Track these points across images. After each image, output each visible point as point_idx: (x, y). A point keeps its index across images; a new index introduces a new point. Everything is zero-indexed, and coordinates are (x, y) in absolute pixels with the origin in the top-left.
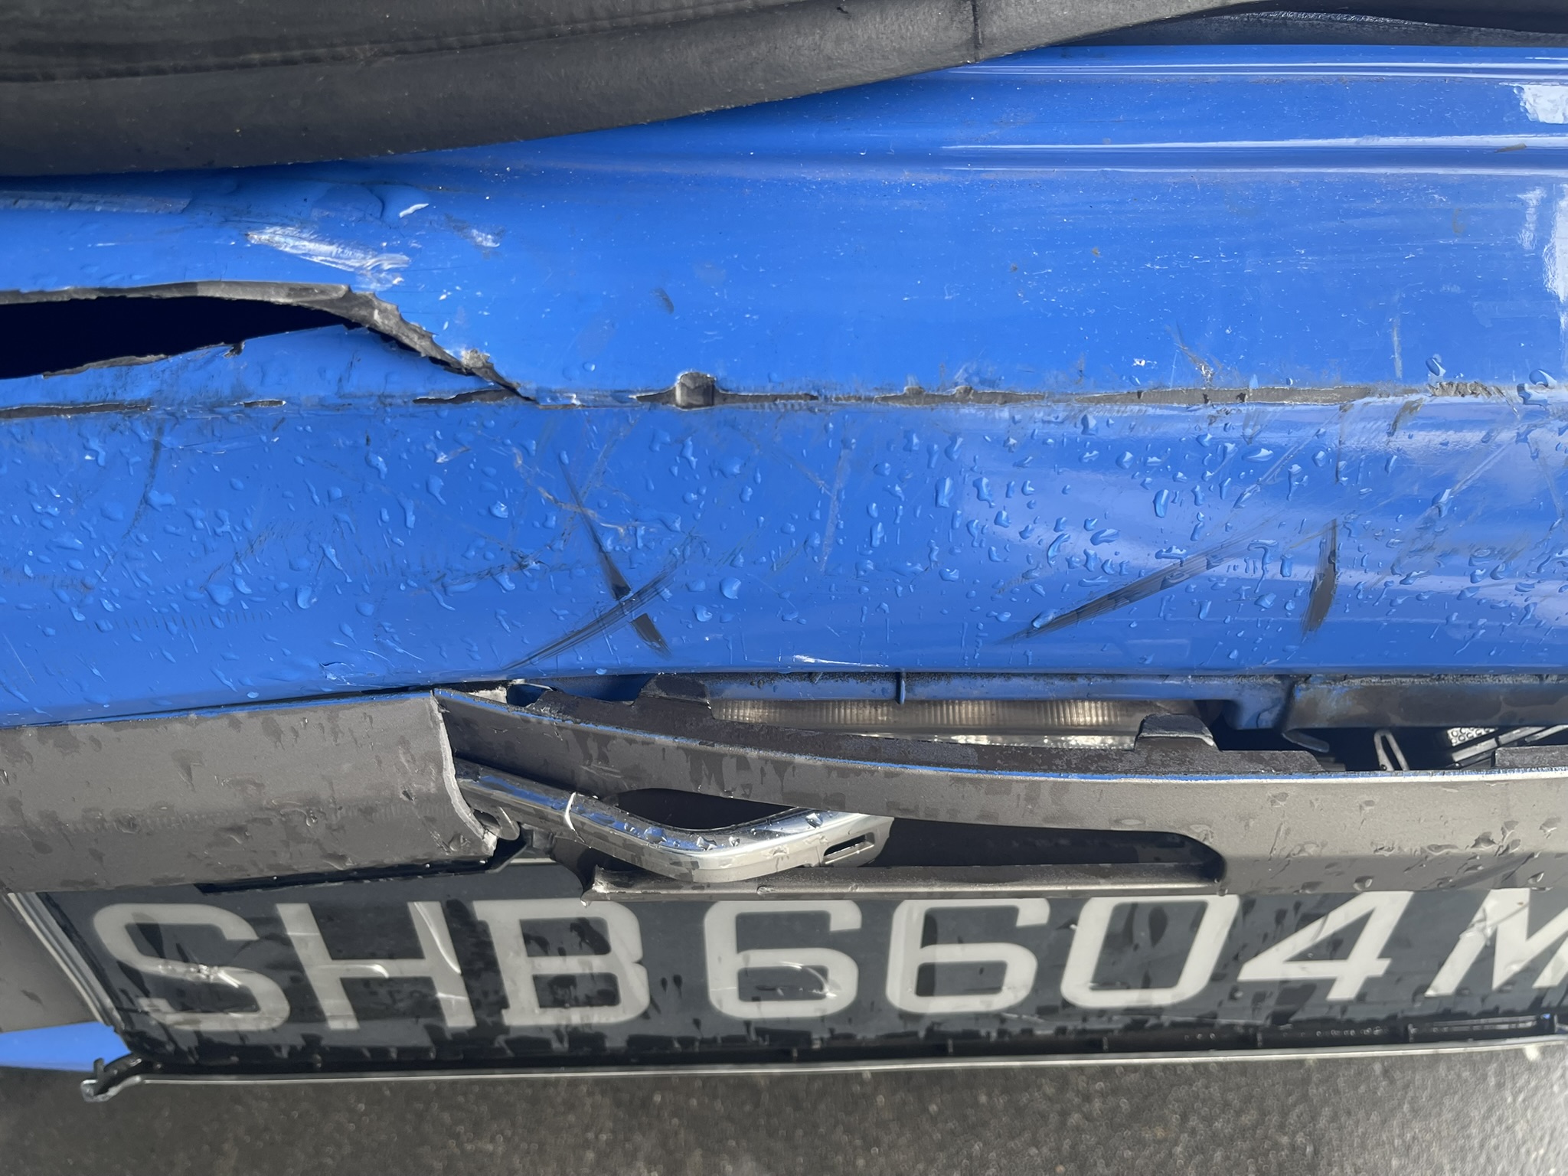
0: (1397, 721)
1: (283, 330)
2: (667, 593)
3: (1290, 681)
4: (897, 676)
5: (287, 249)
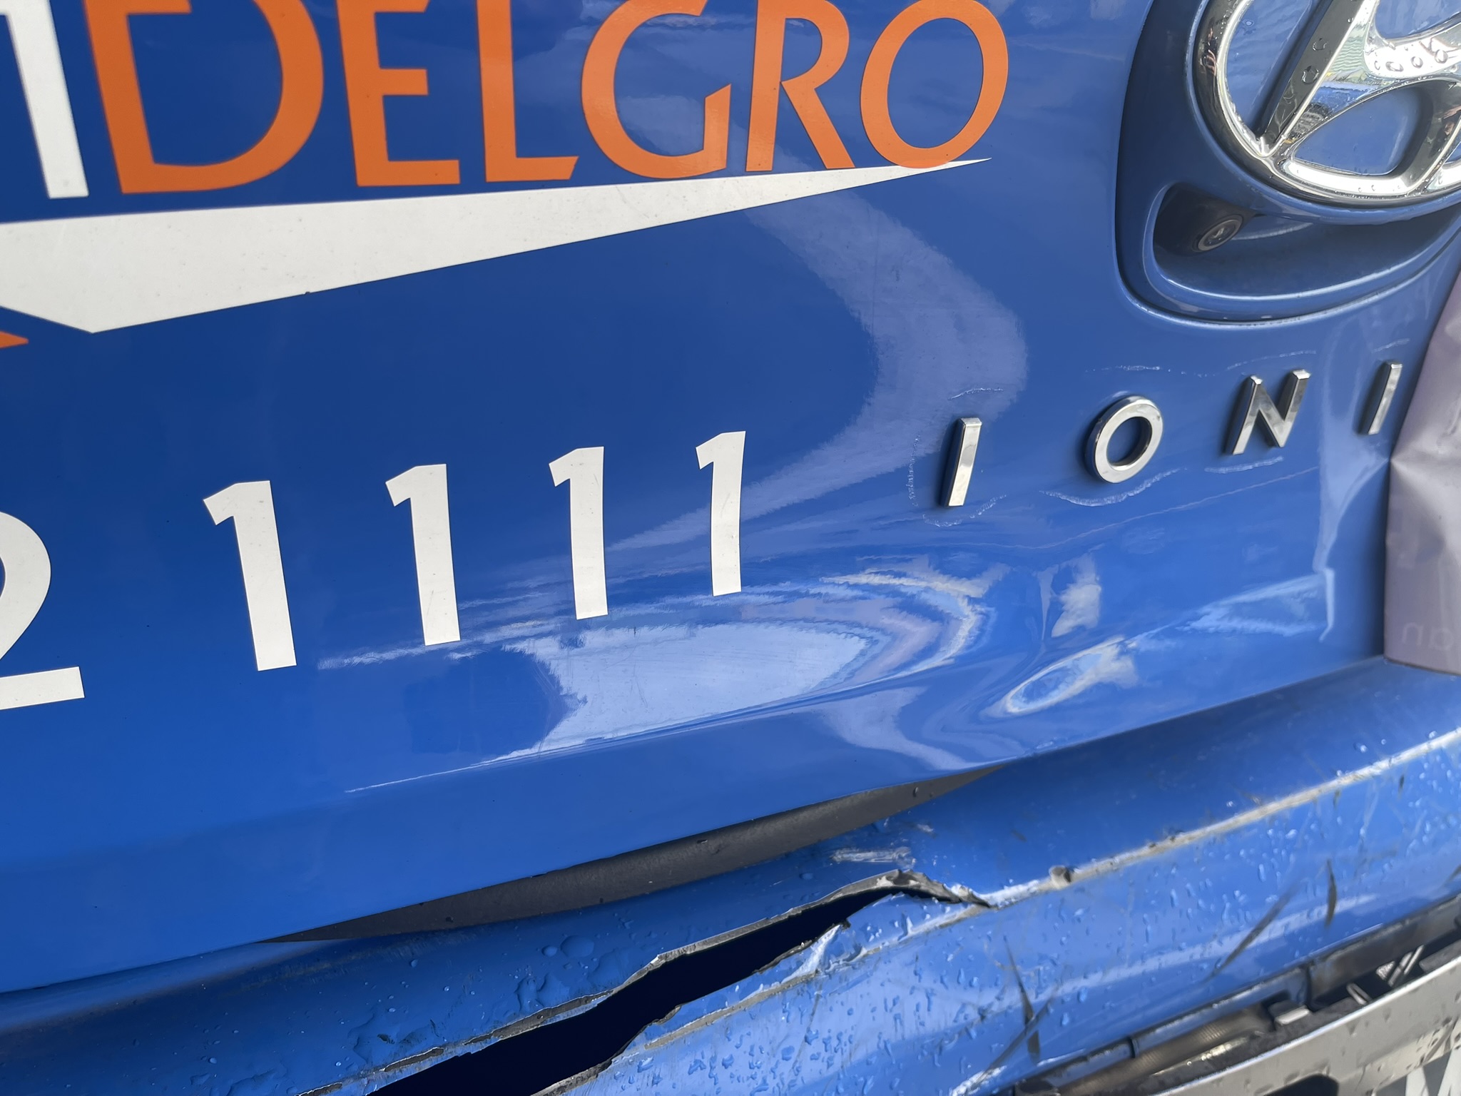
0: (1357, 974)
1: (862, 908)
2: (1052, 1010)
3: (1305, 967)
4: (1129, 1040)
5: (855, 860)
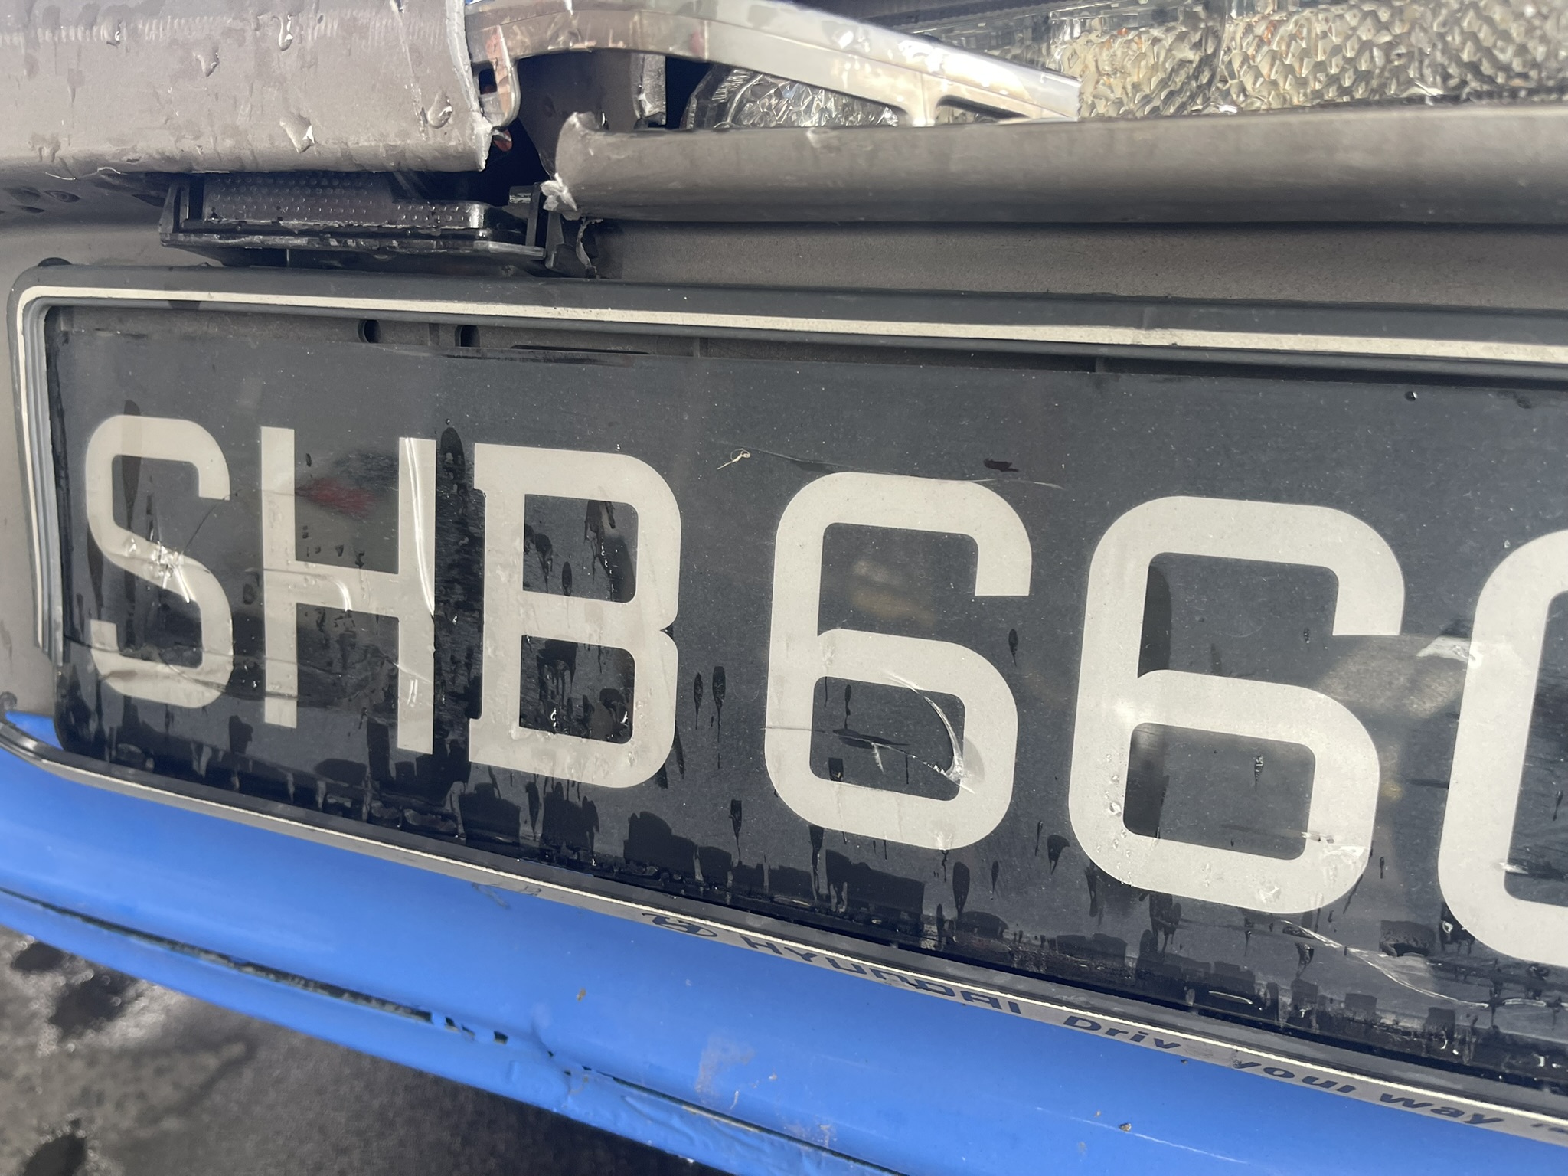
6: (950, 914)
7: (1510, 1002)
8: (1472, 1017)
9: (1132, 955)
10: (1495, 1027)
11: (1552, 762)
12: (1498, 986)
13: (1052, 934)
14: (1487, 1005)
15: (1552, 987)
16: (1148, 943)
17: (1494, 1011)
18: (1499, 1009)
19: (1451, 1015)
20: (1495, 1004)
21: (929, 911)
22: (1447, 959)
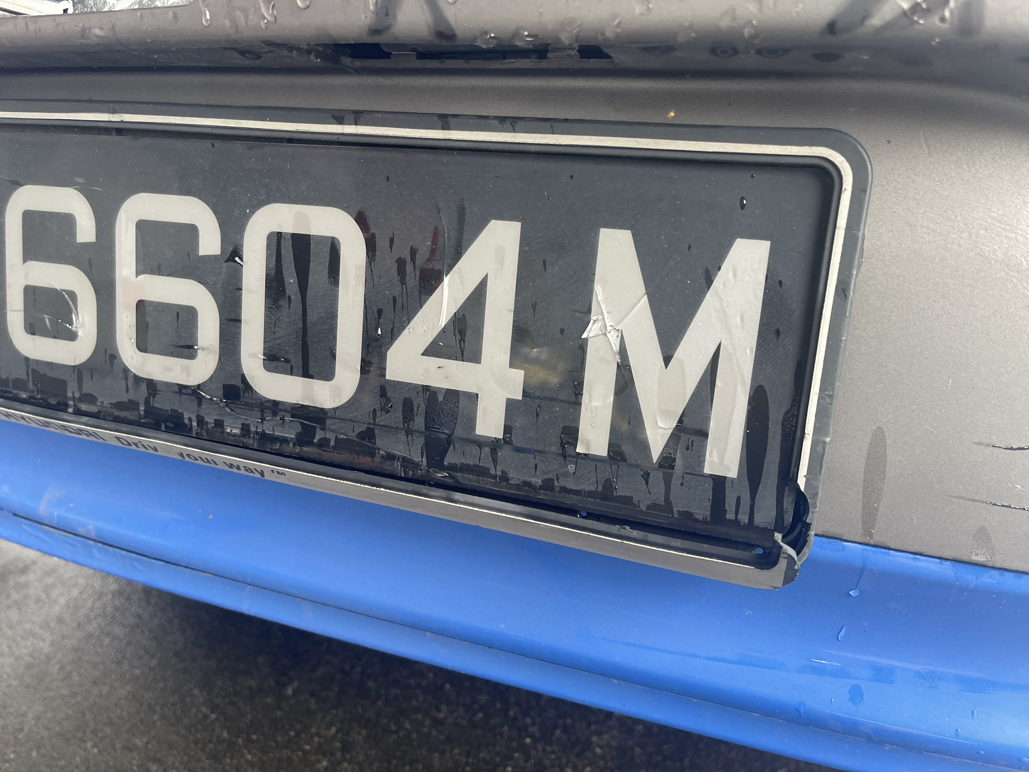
6: (77, 395)
7: (267, 418)
8: (256, 426)
9: (142, 408)
10: (263, 430)
11: (271, 308)
12: (262, 411)
13: (113, 401)
14: (260, 420)
15: (281, 410)
16: (147, 402)
17: (263, 424)
18: (264, 422)
19: (248, 425)
20: (263, 419)
21: (70, 395)
22: (245, 400)
